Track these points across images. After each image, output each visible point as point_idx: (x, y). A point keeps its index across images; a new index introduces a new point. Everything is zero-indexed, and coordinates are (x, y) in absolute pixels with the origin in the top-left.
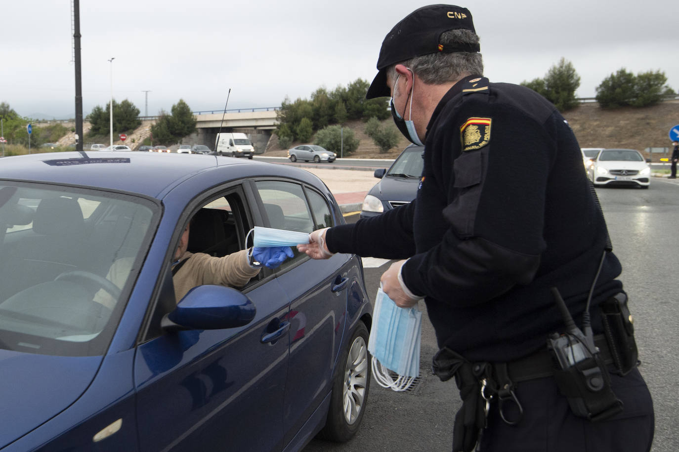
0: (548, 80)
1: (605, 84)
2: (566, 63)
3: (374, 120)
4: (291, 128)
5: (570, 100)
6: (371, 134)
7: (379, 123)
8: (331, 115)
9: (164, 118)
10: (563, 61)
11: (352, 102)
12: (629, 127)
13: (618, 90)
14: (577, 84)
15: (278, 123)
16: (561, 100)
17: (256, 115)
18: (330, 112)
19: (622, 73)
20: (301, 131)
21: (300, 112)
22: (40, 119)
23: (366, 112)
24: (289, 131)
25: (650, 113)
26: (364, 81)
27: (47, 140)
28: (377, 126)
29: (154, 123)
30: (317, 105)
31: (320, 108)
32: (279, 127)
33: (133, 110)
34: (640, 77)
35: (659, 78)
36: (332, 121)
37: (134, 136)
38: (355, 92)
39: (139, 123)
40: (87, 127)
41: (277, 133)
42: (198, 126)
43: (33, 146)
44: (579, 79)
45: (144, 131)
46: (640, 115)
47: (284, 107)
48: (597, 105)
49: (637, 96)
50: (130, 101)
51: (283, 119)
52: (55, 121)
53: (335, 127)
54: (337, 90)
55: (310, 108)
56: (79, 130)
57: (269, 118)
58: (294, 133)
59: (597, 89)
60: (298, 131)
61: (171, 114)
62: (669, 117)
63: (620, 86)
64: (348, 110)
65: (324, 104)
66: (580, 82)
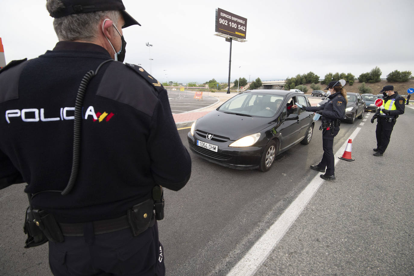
0: (371, 73)
1: (390, 75)
2: (377, 68)
3: (313, 84)
4: (289, 85)
5: (378, 79)
6: (312, 88)
7: (315, 84)
8: (301, 82)
9: (253, 82)
10: (376, 67)
11: (308, 78)
12: (396, 88)
13: (394, 77)
14: (381, 74)
15: (285, 84)
16: (375, 79)
17: (279, 82)
18: (301, 81)
19: (396, 71)
20: (292, 86)
21: (292, 81)
22: (222, 83)
23: (312, 81)
24: (288, 86)
25: (404, 84)
26: (312, 72)
27: (223, 88)
28: (314, 85)
29: (251, 84)
30: (297, 79)
31: (298, 80)
32: (285, 85)
33: (245, 80)
34: (402, 73)
35: (409, 73)
36: (301, 84)
37: (245, 87)
38: (309, 75)
39: (247, 84)
40: (232, 85)
41: (284, 87)
42: (262, 85)
43: (218, 89)
44: (381, 73)
45: (248, 86)
46: (401, 84)
47: (287, 79)
48: (387, 81)
49: (400, 79)
50: (245, 78)
51: (286, 83)
52: (226, 83)
53: (301, 85)
54: (304, 75)
55: (295, 80)
56: (229, 85)
57: (283, 82)
58: (290, 87)
59: (387, 76)
60: (291, 86)
61: (255, 81)
62: (411, 85)
63: (395, 75)
64: (306, 80)
65: (299, 79)
66: (382, 74)
